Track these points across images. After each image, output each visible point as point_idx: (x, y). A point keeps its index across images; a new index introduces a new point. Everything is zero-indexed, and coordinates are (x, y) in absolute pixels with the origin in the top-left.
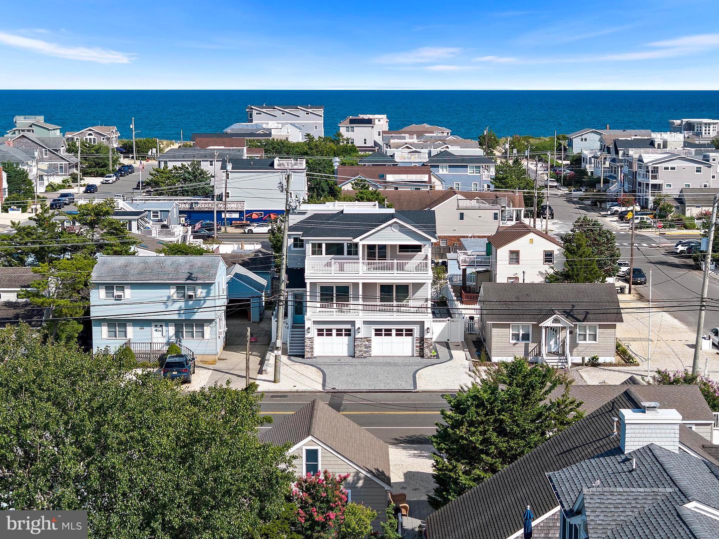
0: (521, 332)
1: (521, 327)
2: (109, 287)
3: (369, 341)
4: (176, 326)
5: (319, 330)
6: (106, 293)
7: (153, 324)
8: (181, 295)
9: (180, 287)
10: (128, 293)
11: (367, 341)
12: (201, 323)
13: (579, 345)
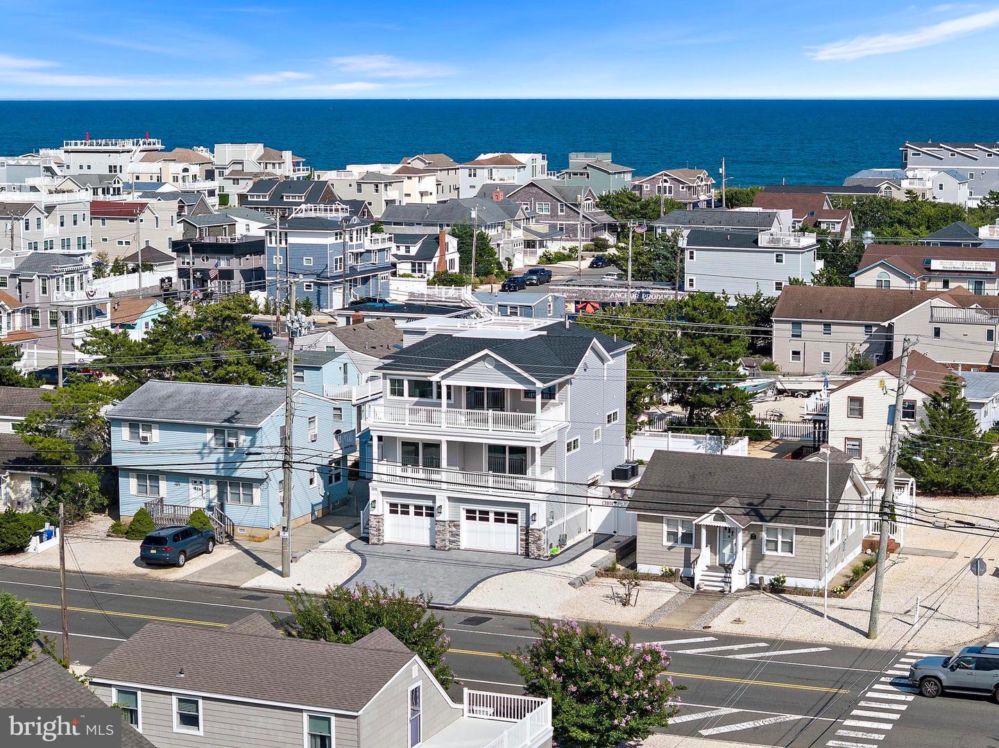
0: (681, 531)
1: (680, 523)
2: (134, 425)
3: (457, 526)
4: (218, 484)
5: (392, 505)
6: (131, 432)
7: (190, 480)
8: (221, 442)
9: (218, 431)
10: (156, 435)
11: (455, 526)
12: (249, 483)
13: (766, 558)
